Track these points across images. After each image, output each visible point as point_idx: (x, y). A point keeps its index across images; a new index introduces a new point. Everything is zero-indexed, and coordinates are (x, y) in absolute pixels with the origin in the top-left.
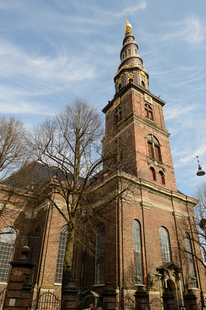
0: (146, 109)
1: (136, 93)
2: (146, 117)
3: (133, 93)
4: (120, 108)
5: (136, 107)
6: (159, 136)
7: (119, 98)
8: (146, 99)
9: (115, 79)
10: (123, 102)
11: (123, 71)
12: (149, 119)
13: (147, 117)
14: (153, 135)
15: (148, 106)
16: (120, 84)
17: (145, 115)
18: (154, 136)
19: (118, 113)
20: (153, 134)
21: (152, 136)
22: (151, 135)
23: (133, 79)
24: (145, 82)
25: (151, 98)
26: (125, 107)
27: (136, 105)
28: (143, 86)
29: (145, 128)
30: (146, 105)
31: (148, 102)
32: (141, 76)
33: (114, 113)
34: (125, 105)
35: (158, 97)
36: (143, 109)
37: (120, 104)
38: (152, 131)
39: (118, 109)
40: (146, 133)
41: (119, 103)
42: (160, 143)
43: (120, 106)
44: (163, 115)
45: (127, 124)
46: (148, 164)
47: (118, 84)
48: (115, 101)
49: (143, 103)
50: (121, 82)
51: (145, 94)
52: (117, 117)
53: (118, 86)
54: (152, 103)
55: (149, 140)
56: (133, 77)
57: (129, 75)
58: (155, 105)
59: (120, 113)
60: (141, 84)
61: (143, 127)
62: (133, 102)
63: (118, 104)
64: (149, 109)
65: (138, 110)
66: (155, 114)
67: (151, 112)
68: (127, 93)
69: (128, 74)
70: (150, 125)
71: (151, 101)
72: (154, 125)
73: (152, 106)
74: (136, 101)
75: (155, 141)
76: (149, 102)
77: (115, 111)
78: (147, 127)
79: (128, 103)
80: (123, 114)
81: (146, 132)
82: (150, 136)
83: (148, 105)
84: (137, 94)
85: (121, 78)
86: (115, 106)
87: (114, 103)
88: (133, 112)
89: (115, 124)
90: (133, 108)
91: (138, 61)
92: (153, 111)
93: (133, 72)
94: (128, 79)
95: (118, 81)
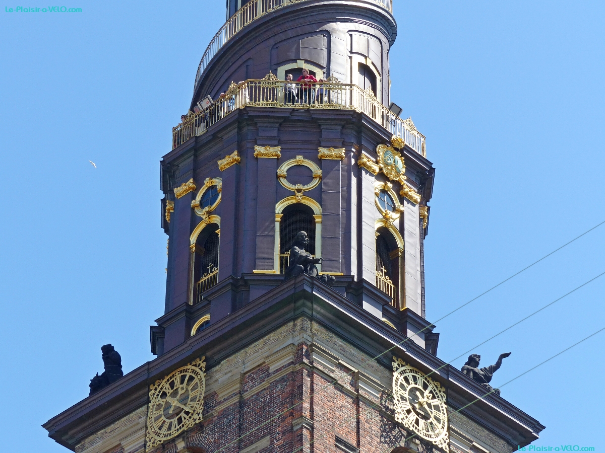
11: (246, 126)
23: (316, 207)
24: (400, 243)
25: (442, 399)
28: (382, 276)
31: (413, 437)
32: (379, 185)
41: (196, 410)
43: (205, 441)
51: (395, 365)
53: (193, 239)
54: (440, 438)
56: (318, 195)
60: (371, 266)
63: (189, 423)
69: (279, 162)
71: (439, 425)
76: (421, 433)
79: (264, 443)
85: (218, 182)
86: (156, 426)
87: (155, 399)
93: (323, 151)
94: (280, 207)
95: (199, 198)
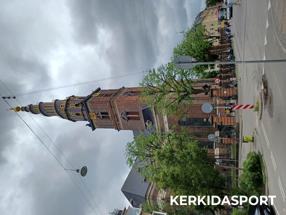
2: (110, 96)
7: (90, 114)
8: (96, 96)
10: (94, 111)
15: (101, 96)
18: (125, 93)
26: (100, 109)
35: (93, 92)
38: (121, 94)
39: (98, 115)
40: (123, 96)
42: (130, 91)
44: (108, 90)
45: (114, 107)
47: (75, 116)
50: (75, 113)
51: (91, 97)
52: (103, 117)
54: (99, 94)
55: (128, 96)
56: (74, 103)
57: (71, 107)
58: (101, 92)
59: (102, 113)
64: (104, 96)
72: (116, 93)
77: (98, 118)
78: (119, 96)
80: (104, 111)
87: (92, 119)
89: (109, 118)
92: (106, 94)
93: (70, 103)
94: (75, 107)
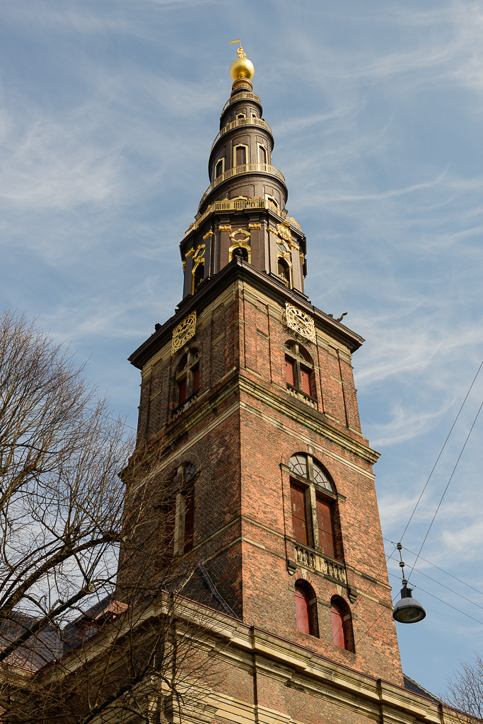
0: (288, 359)
1: (253, 301)
2: (289, 387)
3: (244, 300)
4: (194, 352)
5: (253, 349)
6: (335, 459)
7: (194, 316)
8: (290, 322)
9: (184, 247)
10: (205, 330)
11: (215, 219)
12: (301, 397)
13: (294, 387)
14: (311, 456)
15: (297, 347)
16: (201, 264)
17: (284, 380)
18: (316, 461)
19: (187, 370)
20: (311, 451)
21: (310, 459)
22: (305, 455)
23: (248, 248)
24: (290, 264)
25: (312, 322)
26: (212, 349)
27: (253, 343)
28: (282, 277)
29: (280, 430)
30: (290, 344)
31: (297, 335)
32: (279, 241)
33: (174, 368)
34: (215, 342)
35: (336, 317)
36: (278, 359)
37: (194, 339)
38: (308, 441)
39: (189, 356)
40: (286, 448)
41: (192, 331)
42: (340, 489)
43: (197, 344)
44: (352, 383)
45: (215, 410)
46: (290, 566)
47: (194, 263)
48: (177, 324)
49: (279, 338)
50: (203, 260)
51: (287, 304)
52: (182, 383)
53: (194, 271)
54: (312, 337)
55: (294, 476)
56: (249, 243)
57: (233, 235)
58: (325, 346)
59: (195, 369)
60: (275, 269)
61: (275, 424)
62: (241, 331)
63: (189, 337)
64: (299, 360)
65: (260, 361)
66: (324, 379)
67: (310, 372)
68: (223, 299)
69: (231, 233)
70: (301, 419)
71: (310, 331)
72: (320, 419)
73: (312, 351)
74: (255, 331)
75: (320, 478)
76: (302, 334)
77: (177, 362)
78: (289, 427)
79: (222, 335)
80: (205, 372)
81: (285, 445)
82: (302, 460)
83: (300, 346)
84: (257, 304)
85: (203, 246)
86: (176, 344)
87: (175, 334)
88: (238, 369)
89: (175, 412)
90: (242, 353)
91: (269, 190)
92: (316, 369)
93: (250, 225)
94: (231, 250)
95: (196, 255)
